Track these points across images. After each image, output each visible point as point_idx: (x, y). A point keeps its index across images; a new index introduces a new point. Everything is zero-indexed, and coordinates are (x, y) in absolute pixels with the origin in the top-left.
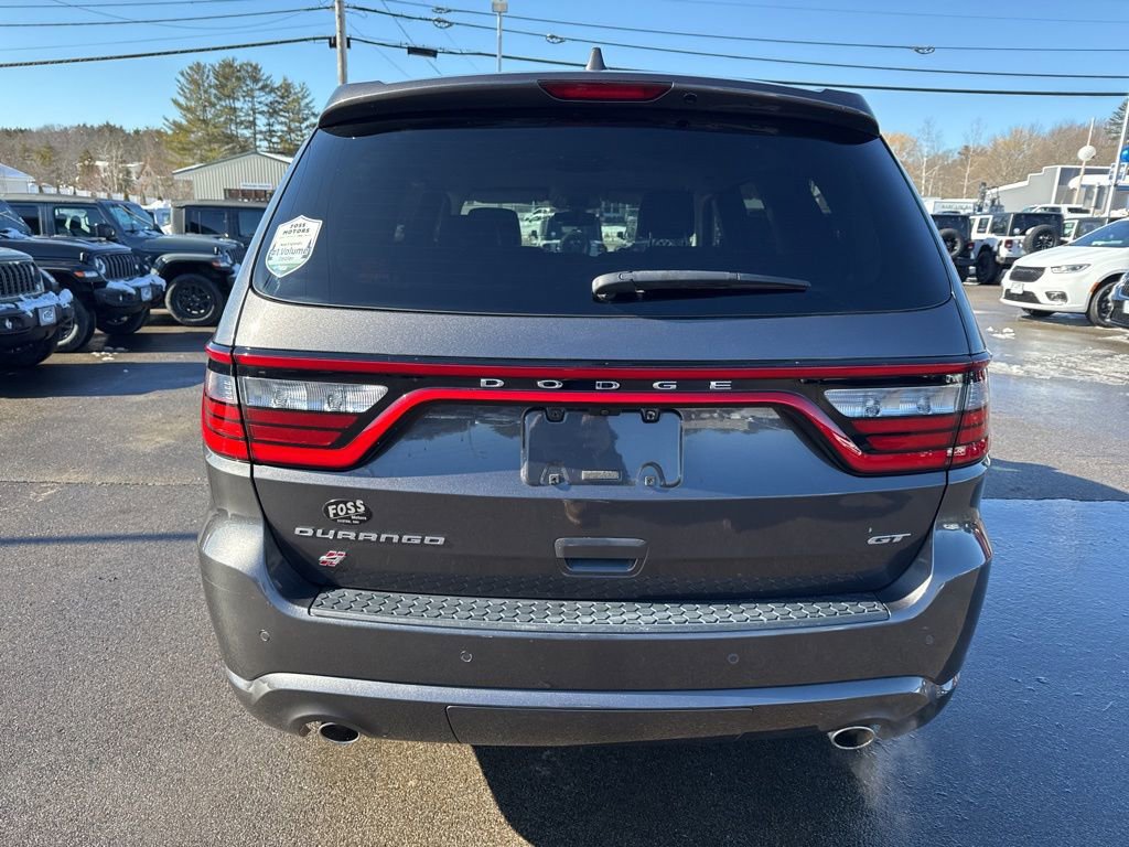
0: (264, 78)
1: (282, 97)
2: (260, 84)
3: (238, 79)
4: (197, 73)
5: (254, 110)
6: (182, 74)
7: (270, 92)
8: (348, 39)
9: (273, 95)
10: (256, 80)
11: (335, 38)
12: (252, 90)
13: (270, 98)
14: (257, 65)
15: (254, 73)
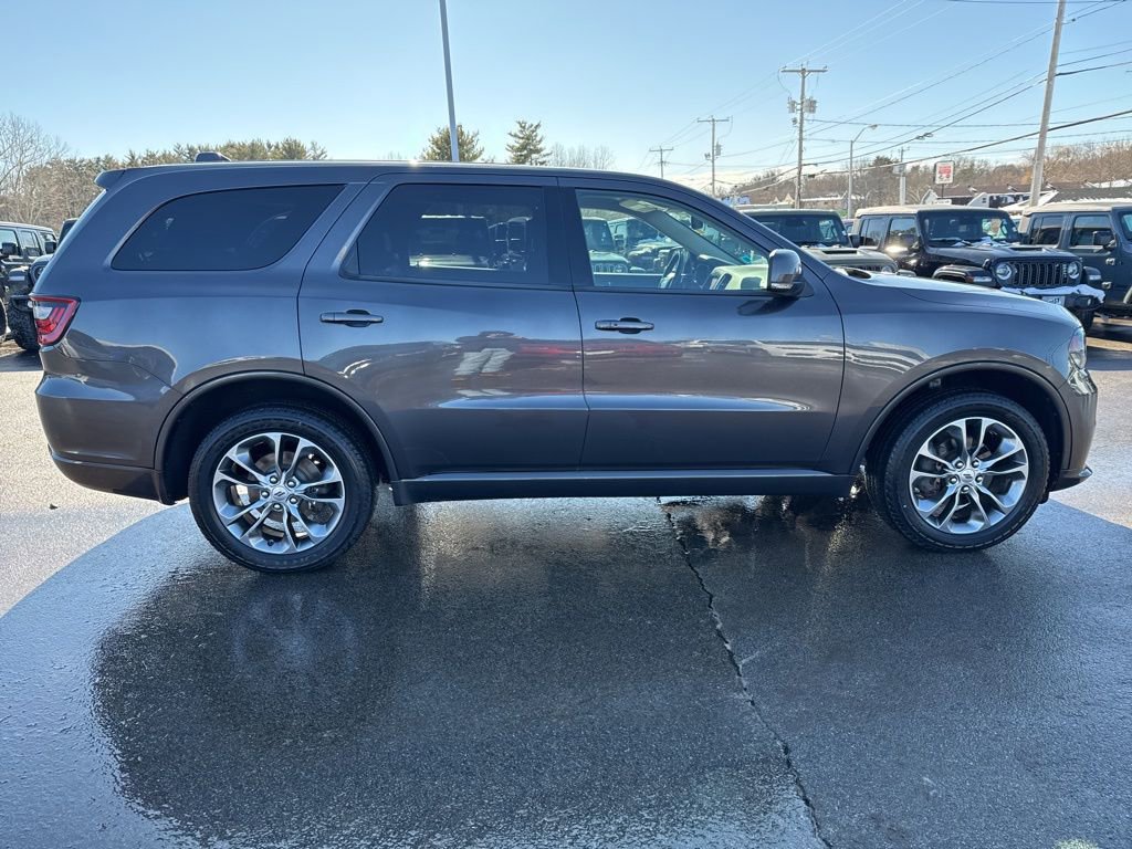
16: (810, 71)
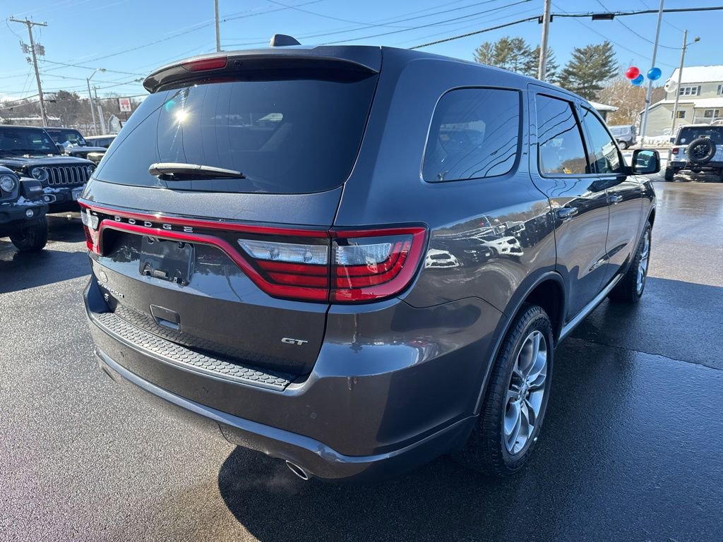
0: (525, 47)
1: (535, 58)
2: (522, 51)
3: (509, 49)
4: (485, 49)
5: (515, 68)
6: (477, 51)
7: (528, 55)
8: (552, 16)
9: (530, 57)
10: (520, 49)
11: (543, 17)
12: (516, 55)
13: (527, 60)
14: (522, 39)
15: (519, 44)
16: (34, 24)
